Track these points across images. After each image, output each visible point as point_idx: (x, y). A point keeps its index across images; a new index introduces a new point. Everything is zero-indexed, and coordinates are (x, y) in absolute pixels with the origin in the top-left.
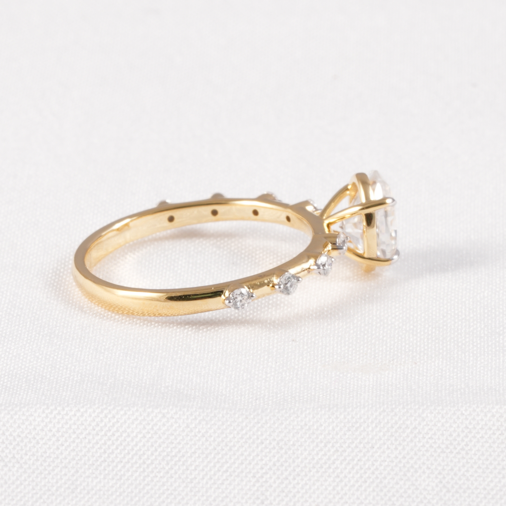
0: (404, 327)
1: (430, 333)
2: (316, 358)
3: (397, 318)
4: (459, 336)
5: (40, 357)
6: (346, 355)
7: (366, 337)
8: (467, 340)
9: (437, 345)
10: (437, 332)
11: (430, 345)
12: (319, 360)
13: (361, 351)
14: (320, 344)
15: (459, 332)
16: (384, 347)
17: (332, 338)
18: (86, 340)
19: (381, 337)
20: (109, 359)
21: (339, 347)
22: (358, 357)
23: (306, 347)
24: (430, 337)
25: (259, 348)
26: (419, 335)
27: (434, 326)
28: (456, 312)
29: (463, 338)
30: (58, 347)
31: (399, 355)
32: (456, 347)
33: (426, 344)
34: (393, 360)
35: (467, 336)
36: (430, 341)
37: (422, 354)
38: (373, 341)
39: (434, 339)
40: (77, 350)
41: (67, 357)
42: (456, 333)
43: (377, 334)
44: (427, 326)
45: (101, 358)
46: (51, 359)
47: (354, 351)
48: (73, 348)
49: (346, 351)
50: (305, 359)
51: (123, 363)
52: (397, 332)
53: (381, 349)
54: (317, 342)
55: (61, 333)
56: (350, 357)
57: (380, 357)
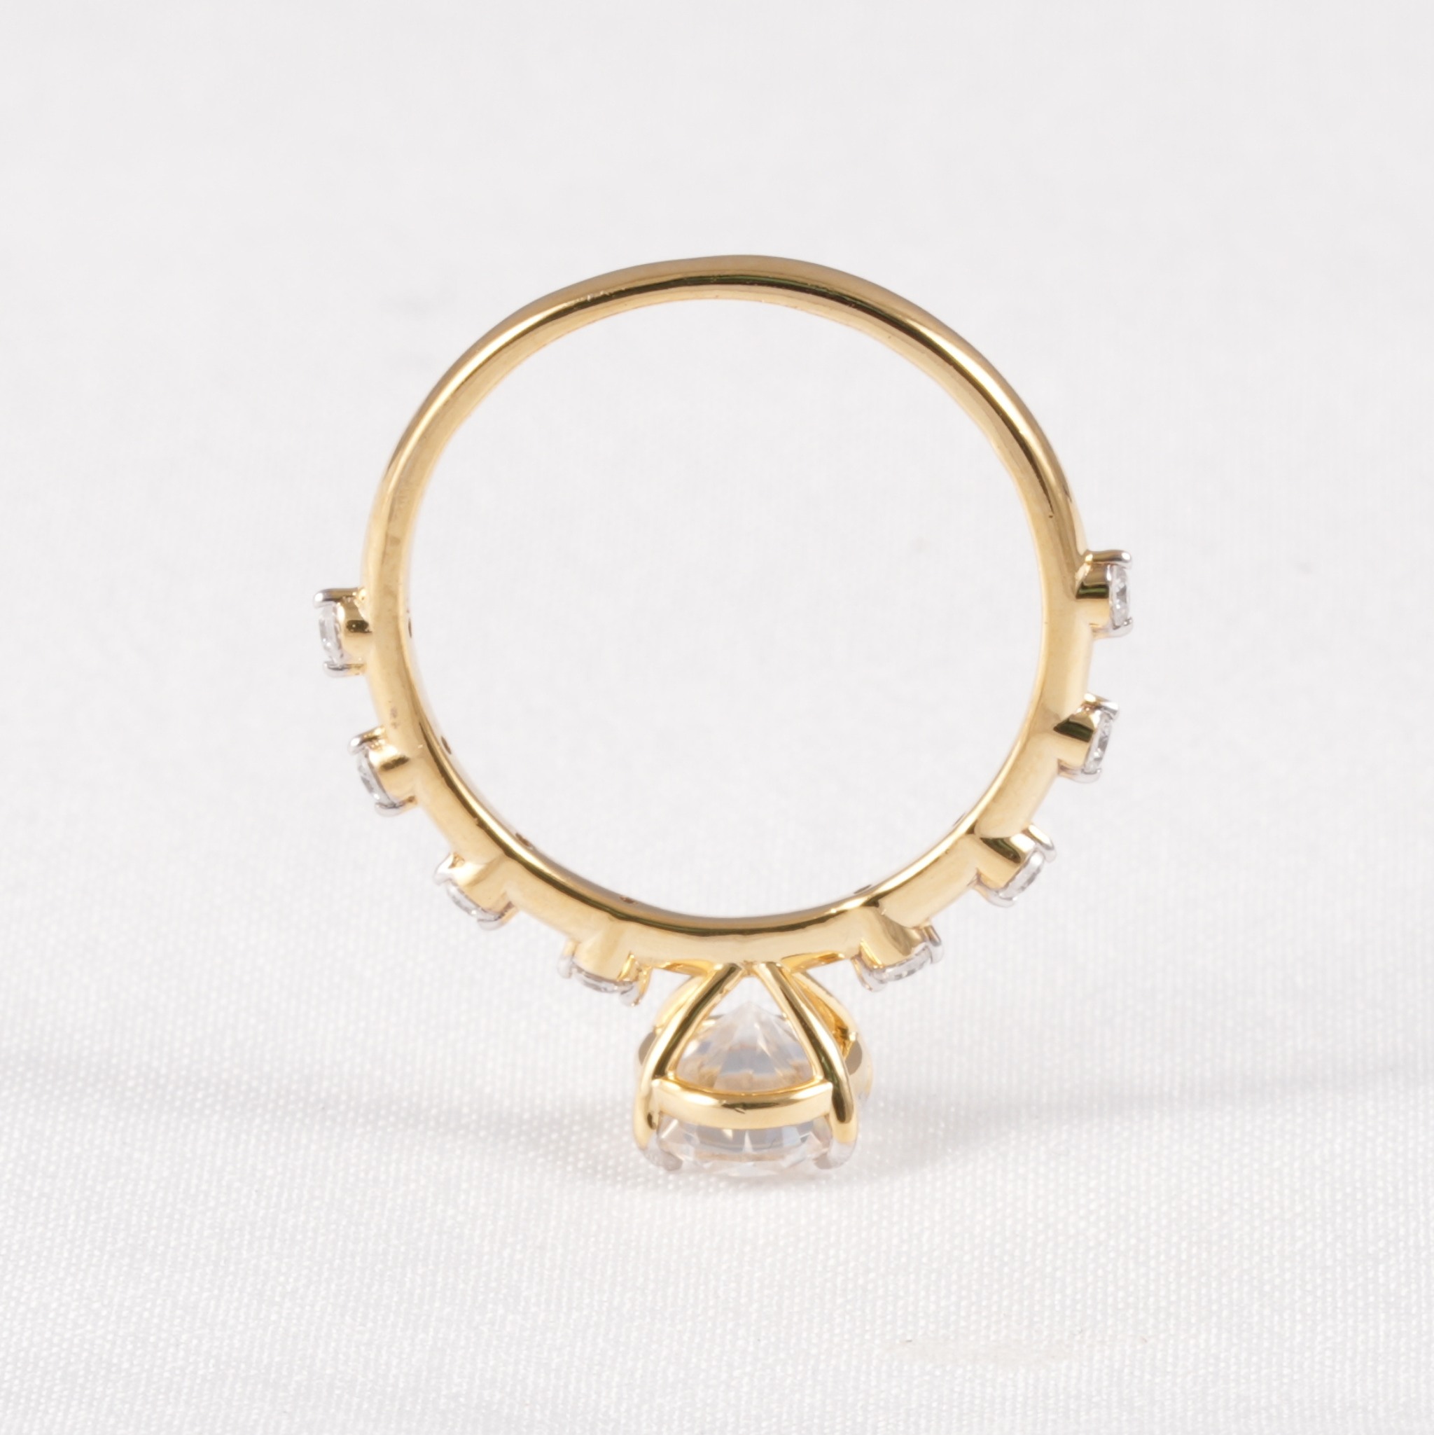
0: (1112, 1243)
1: (1184, 1257)
2: (868, 1327)
3: (1092, 1218)
4: (1266, 1265)
5: (104, 1313)
6: (953, 1318)
7: (1006, 1270)
8: (1288, 1276)
9: (1204, 1291)
10: (1204, 1255)
11: (1184, 1292)
12: (878, 1332)
13: (994, 1308)
14: (881, 1292)
15: (1266, 1253)
16: (1058, 1297)
17: (912, 1277)
18: (232, 1269)
19: (1049, 1269)
20: (294, 1321)
21: (933, 1298)
22: (984, 1323)
23: (840, 1301)
24: (1183, 1268)
25: (711, 1303)
26: (1153, 1263)
27: (1194, 1239)
28: (1256, 1199)
29: (1277, 1271)
30: (153, 1285)
31: (1099, 1317)
32: (1256, 1295)
33: (1173, 1287)
34: (1082, 1331)
35: (1287, 1265)
36: (1183, 1280)
37: (1162, 1316)
38: (1027, 1281)
39: (1194, 1273)
40: (205, 1295)
41: (179, 1312)
42: (1256, 1259)
43: (1038, 1263)
44: (1175, 1239)
45: (274, 1317)
46: (134, 1319)
47: (974, 1309)
48: (196, 1289)
49: (953, 1309)
50: (837, 1331)
51: (334, 1331)
52: (1091, 1255)
53: (1047, 1302)
54: (870, 1287)
55: (161, 1248)
56: (963, 1323)
57: (1046, 1323)
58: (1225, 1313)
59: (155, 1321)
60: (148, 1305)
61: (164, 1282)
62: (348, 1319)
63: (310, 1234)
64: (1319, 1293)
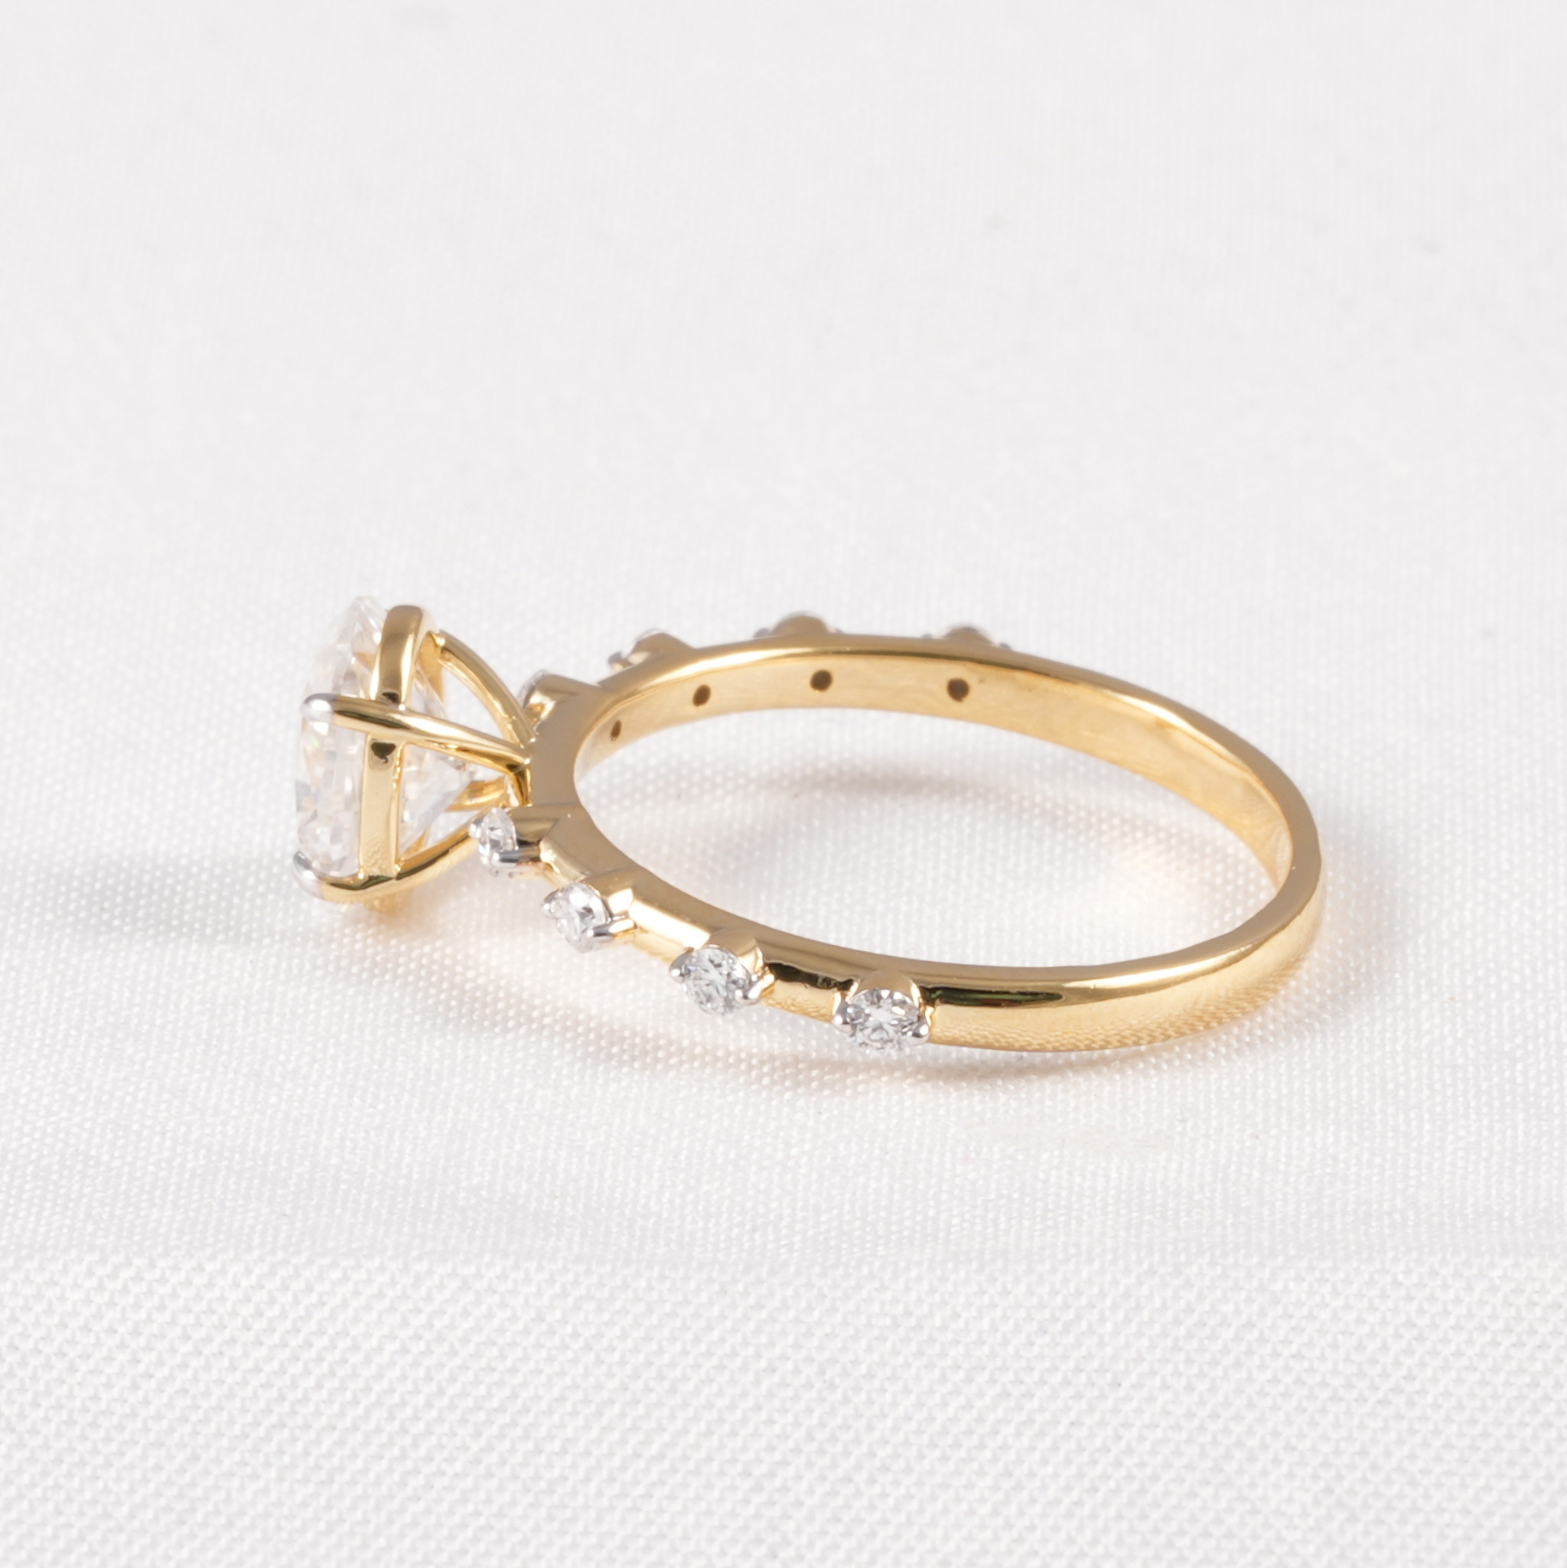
4: (1388, 1062)
5: (81, 1098)
8: (1413, 1074)
9: (1319, 1085)
11: (1296, 1085)
13: (1084, 1087)
15: (1388, 1048)
20: (296, 1104)
22: (1073, 1104)
29: (1401, 1069)
31: (1202, 1107)
32: (1378, 1092)
34: (1183, 1122)
35: (1413, 1062)
37: (1273, 1109)
41: (166, 1096)
42: (1378, 1053)
47: (1060, 1086)
56: (1049, 1102)
57: (1143, 1108)
58: (1343, 1110)
59: (139, 1106)
60: (131, 1089)
61: (150, 1063)
62: (357, 1101)
63: (312, 1007)
64: (1449, 1092)
